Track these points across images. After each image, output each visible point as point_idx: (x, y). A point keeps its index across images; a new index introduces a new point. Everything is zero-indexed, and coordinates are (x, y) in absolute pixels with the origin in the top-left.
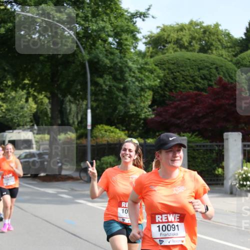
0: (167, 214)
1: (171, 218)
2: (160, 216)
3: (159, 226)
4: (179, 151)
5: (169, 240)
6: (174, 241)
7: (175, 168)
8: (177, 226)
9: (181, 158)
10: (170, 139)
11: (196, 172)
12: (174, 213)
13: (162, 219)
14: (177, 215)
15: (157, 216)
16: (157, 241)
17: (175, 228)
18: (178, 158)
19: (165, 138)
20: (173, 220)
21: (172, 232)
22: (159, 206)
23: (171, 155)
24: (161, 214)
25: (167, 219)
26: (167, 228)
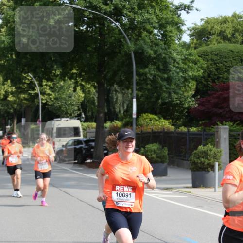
0: (123, 186)
1: (126, 188)
2: (119, 187)
3: (117, 193)
4: (132, 142)
5: (123, 203)
6: (126, 204)
7: (129, 153)
8: (130, 194)
9: (132, 146)
10: (126, 134)
11: (144, 157)
12: (128, 186)
15: (117, 187)
16: (115, 203)
17: (128, 195)
18: (131, 146)
20: (127, 190)
21: (125, 198)
23: (126, 144)
24: (119, 185)
26: (122, 195)
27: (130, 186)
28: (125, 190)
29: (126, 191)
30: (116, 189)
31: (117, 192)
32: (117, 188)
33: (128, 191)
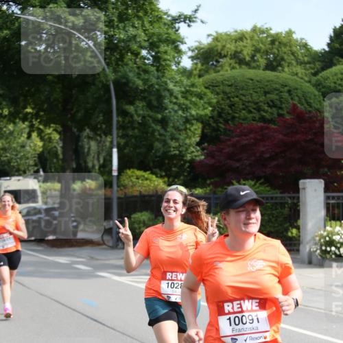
13: (233, 308)
14: (254, 301)
15: (226, 305)
19: (234, 192)
22: (229, 291)
24: (231, 301)
25: (241, 307)
27: (253, 298)
28: (244, 309)
29: (248, 311)
30: (226, 311)
31: (228, 317)
32: (228, 307)
33: (252, 311)
